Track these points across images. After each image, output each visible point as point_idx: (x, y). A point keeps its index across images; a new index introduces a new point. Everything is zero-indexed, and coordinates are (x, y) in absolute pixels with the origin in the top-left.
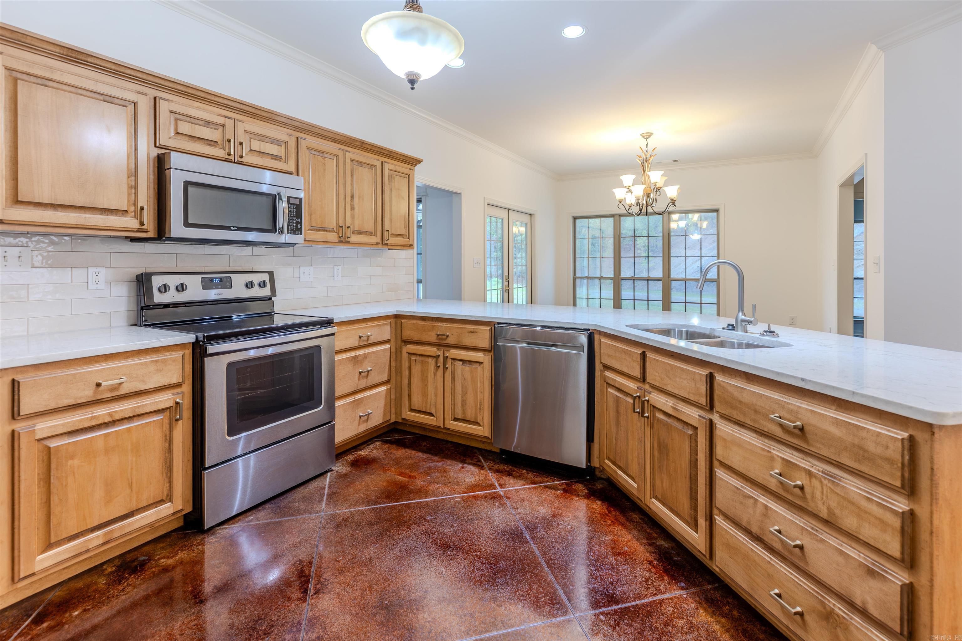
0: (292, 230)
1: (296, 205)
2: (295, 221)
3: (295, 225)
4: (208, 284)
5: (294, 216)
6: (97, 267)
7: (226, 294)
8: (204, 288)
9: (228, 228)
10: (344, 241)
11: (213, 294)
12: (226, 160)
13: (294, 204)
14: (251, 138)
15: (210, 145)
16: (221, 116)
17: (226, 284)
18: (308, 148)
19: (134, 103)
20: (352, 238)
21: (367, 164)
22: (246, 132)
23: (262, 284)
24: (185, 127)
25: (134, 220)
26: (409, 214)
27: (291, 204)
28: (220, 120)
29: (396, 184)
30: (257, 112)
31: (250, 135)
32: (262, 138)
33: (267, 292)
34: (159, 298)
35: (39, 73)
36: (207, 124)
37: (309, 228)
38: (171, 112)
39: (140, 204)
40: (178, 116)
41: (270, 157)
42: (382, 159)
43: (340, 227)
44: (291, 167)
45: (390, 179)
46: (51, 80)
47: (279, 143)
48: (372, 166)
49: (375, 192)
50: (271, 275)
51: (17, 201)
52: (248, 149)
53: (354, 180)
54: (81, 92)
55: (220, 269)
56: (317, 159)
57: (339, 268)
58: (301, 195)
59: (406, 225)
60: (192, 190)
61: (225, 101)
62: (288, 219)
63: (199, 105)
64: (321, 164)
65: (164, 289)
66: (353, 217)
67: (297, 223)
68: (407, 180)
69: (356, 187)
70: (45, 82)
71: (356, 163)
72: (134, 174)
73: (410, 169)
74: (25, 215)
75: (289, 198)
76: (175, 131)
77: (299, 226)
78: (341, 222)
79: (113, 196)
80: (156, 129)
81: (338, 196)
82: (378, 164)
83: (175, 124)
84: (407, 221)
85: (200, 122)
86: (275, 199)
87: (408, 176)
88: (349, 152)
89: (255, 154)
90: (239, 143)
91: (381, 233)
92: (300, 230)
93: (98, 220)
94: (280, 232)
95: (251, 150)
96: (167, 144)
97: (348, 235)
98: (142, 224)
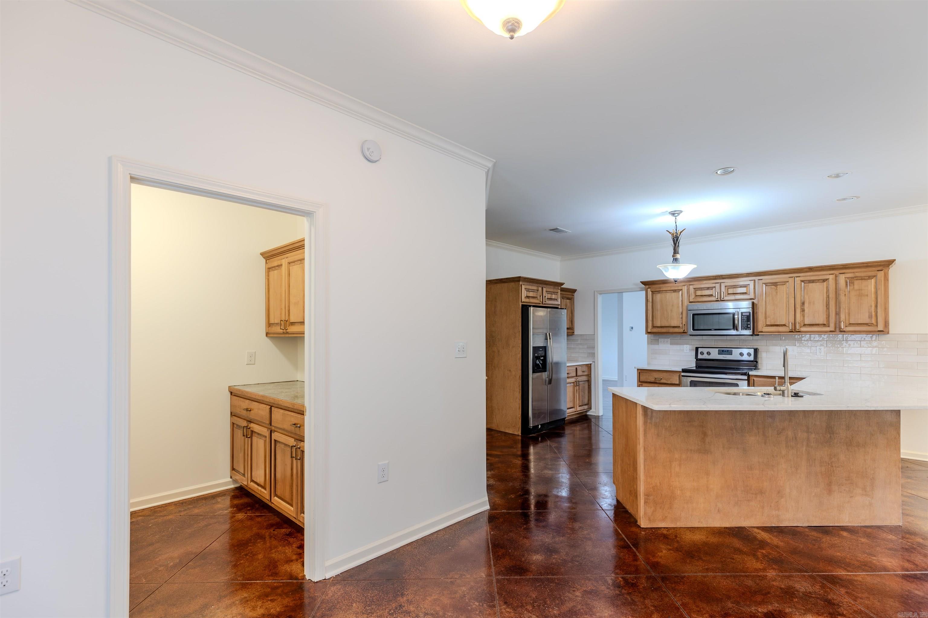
0: (744, 328)
1: (747, 316)
2: (746, 324)
3: (746, 325)
4: (721, 352)
5: (745, 322)
6: (687, 344)
7: (728, 357)
8: (719, 354)
9: (711, 330)
10: (795, 331)
11: (722, 357)
12: (716, 301)
13: (745, 316)
14: (728, 288)
15: (709, 297)
16: (714, 283)
17: (730, 353)
18: (765, 284)
19: (682, 290)
20: (803, 329)
21: (819, 280)
22: (725, 286)
23: (749, 354)
24: (699, 293)
25: (681, 329)
26: (876, 306)
27: (744, 316)
28: (714, 285)
29: (856, 287)
30: (730, 276)
31: (728, 287)
32: (735, 287)
33: (752, 358)
34: (700, 356)
35: (658, 290)
36: (708, 288)
37: (765, 325)
38: (694, 289)
39: (684, 323)
40: (697, 289)
41: (739, 295)
42: (836, 272)
43: (791, 323)
44: (752, 296)
45: (847, 285)
46: (660, 291)
47: (745, 286)
48: (824, 280)
49: (828, 297)
50: (756, 351)
51: (653, 327)
52: (727, 294)
53: (805, 292)
54: (668, 291)
55: (728, 346)
56: (771, 287)
57: (822, 348)
58: (750, 310)
59: (872, 316)
60: (696, 316)
61: (715, 277)
62: (742, 323)
63: (705, 282)
64: (774, 290)
65: (702, 353)
66: (804, 316)
67: (748, 325)
68: (873, 281)
69: (806, 297)
70: (659, 292)
71: (806, 282)
72: (682, 314)
73: (878, 271)
74: (655, 330)
75: (742, 313)
76: (695, 295)
77: (749, 326)
78: (792, 320)
79: (675, 322)
80: (689, 296)
81: (789, 305)
82: (831, 277)
83: (695, 293)
84: (873, 312)
85: (704, 289)
86: (734, 315)
87: (875, 278)
88: (799, 277)
89: (731, 295)
90: (722, 292)
91: (836, 324)
92: (750, 328)
93: (672, 330)
94: (737, 330)
95: (728, 294)
96: (692, 301)
97: (798, 327)
98: (684, 330)
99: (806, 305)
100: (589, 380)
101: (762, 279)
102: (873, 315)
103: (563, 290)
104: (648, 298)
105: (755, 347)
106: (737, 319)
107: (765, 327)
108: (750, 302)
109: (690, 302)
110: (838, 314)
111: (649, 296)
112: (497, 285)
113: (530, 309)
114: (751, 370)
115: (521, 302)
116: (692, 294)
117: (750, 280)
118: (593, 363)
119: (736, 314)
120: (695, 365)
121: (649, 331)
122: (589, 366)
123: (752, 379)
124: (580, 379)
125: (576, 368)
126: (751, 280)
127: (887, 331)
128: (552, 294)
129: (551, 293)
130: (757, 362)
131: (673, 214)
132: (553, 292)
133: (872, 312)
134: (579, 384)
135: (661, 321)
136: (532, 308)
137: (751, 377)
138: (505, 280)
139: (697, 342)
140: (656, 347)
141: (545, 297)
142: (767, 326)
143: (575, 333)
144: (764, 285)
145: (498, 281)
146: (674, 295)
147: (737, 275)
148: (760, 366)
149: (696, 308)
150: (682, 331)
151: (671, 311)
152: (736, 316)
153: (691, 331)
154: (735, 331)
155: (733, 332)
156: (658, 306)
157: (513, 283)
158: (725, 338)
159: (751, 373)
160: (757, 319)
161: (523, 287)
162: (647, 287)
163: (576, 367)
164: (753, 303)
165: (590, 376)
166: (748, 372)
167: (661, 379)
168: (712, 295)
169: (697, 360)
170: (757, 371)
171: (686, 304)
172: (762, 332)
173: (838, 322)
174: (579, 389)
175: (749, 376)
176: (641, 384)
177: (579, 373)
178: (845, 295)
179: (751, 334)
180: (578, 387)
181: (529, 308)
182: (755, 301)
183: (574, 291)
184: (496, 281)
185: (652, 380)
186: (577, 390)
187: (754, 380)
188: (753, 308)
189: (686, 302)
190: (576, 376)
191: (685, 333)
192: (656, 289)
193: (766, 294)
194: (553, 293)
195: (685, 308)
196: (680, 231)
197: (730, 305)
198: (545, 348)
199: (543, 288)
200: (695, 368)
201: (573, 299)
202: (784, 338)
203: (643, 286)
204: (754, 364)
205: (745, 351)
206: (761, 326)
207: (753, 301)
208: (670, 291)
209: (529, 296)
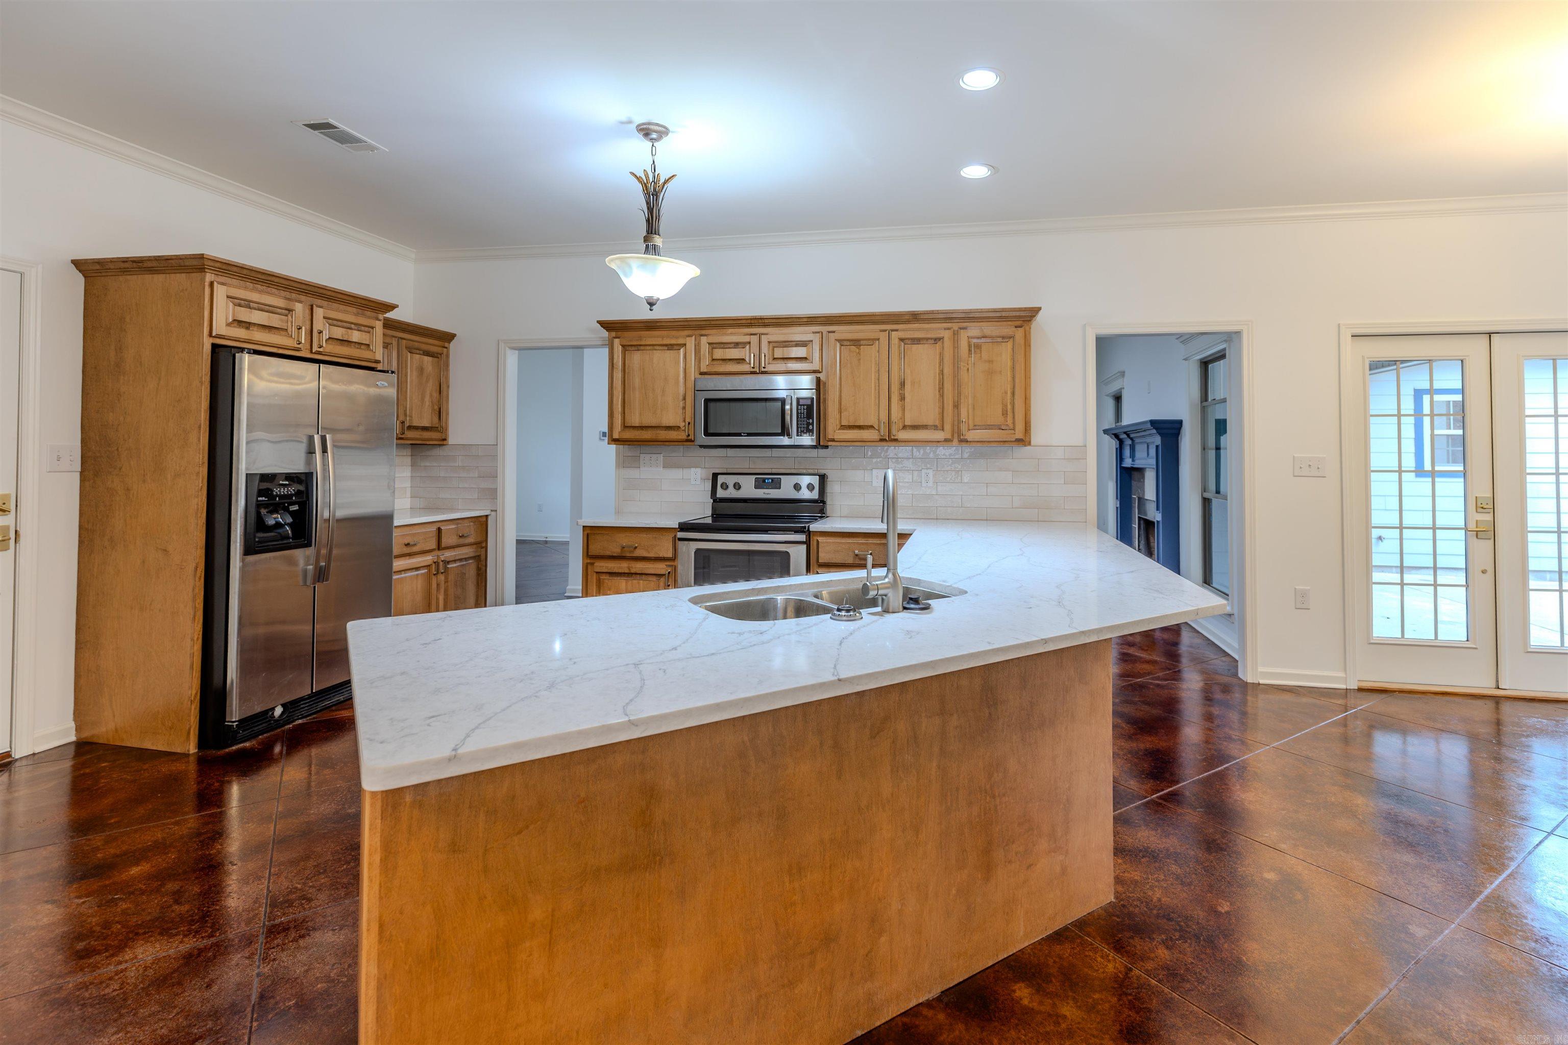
0: (801, 431)
1: (807, 405)
2: (805, 423)
3: (805, 426)
4: (759, 484)
5: (804, 418)
6: (696, 467)
7: (773, 494)
8: (756, 487)
9: (739, 435)
10: (889, 439)
11: (761, 493)
12: (751, 372)
13: (804, 405)
14: (774, 347)
15: (739, 363)
16: (747, 334)
17: (777, 485)
18: (839, 341)
19: (685, 345)
20: (902, 435)
21: (927, 339)
22: (769, 342)
23: (810, 487)
24: (719, 353)
25: (683, 433)
26: (1013, 394)
27: (801, 405)
28: (746, 339)
29: (985, 355)
30: (779, 321)
31: (775, 345)
32: (786, 344)
33: (815, 495)
34: (721, 493)
35: (635, 343)
36: (737, 345)
37: (838, 427)
38: (709, 344)
39: (688, 420)
40: (715, 345)
41: (794, 361)
42: (955, 326)
43: (882, 422)
44: (816, 365)
45: (971, 351)
46: (640, 345)
47: (803, 344)
48: (937, 340)
49: (942, 372)
50: (823, 478)
51: (625, 427)
52: (771, 359)
53: (906, 363)
54: (656, 347)
55: (774, 471)
56: (850, 350)
57: (930, 471)
58: (813, 394)
59: (1007, 411)
60: (712, 405)
61: (749, 321)
62: (797, 421)
63: (730, 331)
64: (855, 354)
65: (725, 486)
66: (904, 410)
67: (808, 424)
68: (1010, 344)
69: (908, 371)
70: (638, 347)
71: (907, 341)
72: (684, 399)
73: (1016, 327)
74: (628, 435)
75: (798, 399)
76: (710, 359)
77: (811, 427)
78: (884, 417)
79: (671, 417)
80: (698, 359)
81: (879, 386)
82: (947, 335)
83: (711, 353)
84: (1009, 404)
85: (730, 346)
86: (783, 401)
87: (1012, 339)
88: (897, 330)
89: (779, 361)
90: (763, 355)
91: (953, 425)
92: (812, 431)
93: (663, 435)
94: (788, 435)
95: (774, 359)
96: (705, 371)
97: (894, 431)
98: (689, 435)
99: (908, 386)
100: (479, 556)
101: (834, 332)
102: (1009, 410)
103: (390, 325)
104: (615, 361)
105: (822, 472)
106: (789, 412)
107: (839, 429)
108: (813, 376)
109: (701, 374)
110: (956, 406)
111: (616, 356)
112: (129, 277)
113: (241, 359)
114: (815, 519)
115: (210, 335)
116: (704, 355)
117: (813, 333)
118: (493, 513)
119: (788, 401)
120: (710, 513)
121: (616, 436)
122: (482, 523)
123: (814, 539)
124: (448, 554)
125: (439, 530)
126: (816, 333)
127: (1027, 439)
128: (351, 329)
129: (348, 325)
130: (824, 502)
131: (646, 131)
132: (355, 324)
133: (1007, 404)
134: (446, 569)
135: (640, 414)
136: (246, 358)
137: (814, 535)
138: (149, 264)
139: (717, 460)
140: (633, 473)
141: (320, 332)
142: (843, 427)
143: (451, 440)
144: (838, 345)
145: (126, 265)
146: (669, 355)
147: (790, 320)
148: (829, 509)
149: (711, 386)
150: (683, 436)
151: (663, 391)
152: (788, 407)
153: (702, 439)
154: (786, 437)
155: (785, 441)
156: (636, 380)
157: (184, 275)
158: (768, 452)
159: (815, 527)
160: (825, 414)
161: (221, 292)
162: (614, 334)
163: (438, 525)
164: (818, 380)
165: (484, 545)
166: (807, 525)
167: (636, 548)
168: (741, 361)
169: (715, 501)
170: (824, 520)
171: (693, 379)
172: (833, 440)
173: (956, 423)
174: (446, 582)
175: (809, 533)
176: (592, 561)
177: (446, 541)
178: (968, 369)
179: (814, 444)
180: (442, 577)
181: (237, 355)
182: (822, 376)
183: (449, 337)
184: (123, 265)
185: (616, 551)
186: (438, 585)
187: (818, 541)
188: (818, 389)
189: (693, 374)
190: (439, 547)
191: (691, 441)
192: (631, 341)
193: (840, 362)
194: (353, 326)
195: (690, 384)
196: (662, 181)
197: (781, 381)
198: (304, 480)
199: (312, 306)
200: (709, 521)
201: (444, 356)
202: (870, 453)
203: (605, 334)
204: (819, 507)
205: (805, 480)
206: (832, 429)
207: (819, 375)
208: (661, 348)
209: (250, 323)
